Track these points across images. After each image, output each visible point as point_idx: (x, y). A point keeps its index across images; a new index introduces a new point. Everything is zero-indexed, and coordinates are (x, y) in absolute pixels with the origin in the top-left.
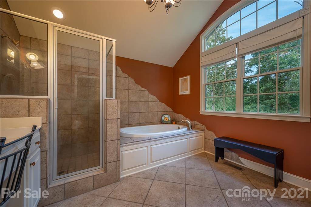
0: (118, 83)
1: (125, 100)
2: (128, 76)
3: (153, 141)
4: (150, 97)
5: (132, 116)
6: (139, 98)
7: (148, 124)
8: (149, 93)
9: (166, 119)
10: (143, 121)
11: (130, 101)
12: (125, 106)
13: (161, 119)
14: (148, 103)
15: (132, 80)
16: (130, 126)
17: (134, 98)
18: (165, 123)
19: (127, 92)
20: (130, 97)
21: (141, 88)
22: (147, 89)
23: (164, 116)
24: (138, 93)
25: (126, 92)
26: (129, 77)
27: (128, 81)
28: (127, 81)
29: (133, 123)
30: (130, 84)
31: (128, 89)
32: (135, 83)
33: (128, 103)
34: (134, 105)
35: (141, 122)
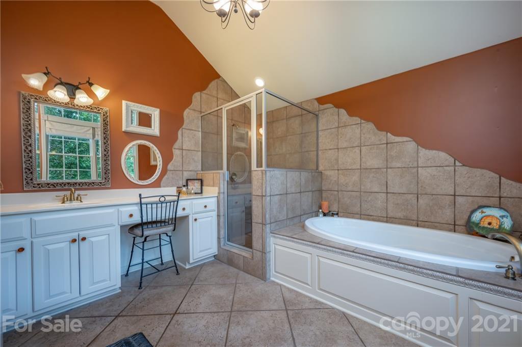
0: (341, 137)
1: (354, 167)
2: (360, 119)
3: (322, 248)
4: (420, 155)
5: (369, 199)
6: (387, 160)
7: (415, 222)
8: (418, 144)
9: (488, 220)
10: (400, 215)
11: (364, 169)
12: (353, 179)
13: (470, 217)
14: (415, 170)
15: (370, 126)
16: (364, 219)
17: (374, 162)
18: (481, 232)
19: (358, 151)
20: (363, 160)
21: (393, 137)
22: (411, 138)
23: (483, 212)
24: (385, 151)
25: (355, 152)
26: (363, 121)
27: (361, 130)
28: (358, 131)
29: (372, 214)
30: (364, 134)
31: (361, 146)
32: (376, 131)
33: (361, 172)
34: (374, 177)
35: (391, 214)
